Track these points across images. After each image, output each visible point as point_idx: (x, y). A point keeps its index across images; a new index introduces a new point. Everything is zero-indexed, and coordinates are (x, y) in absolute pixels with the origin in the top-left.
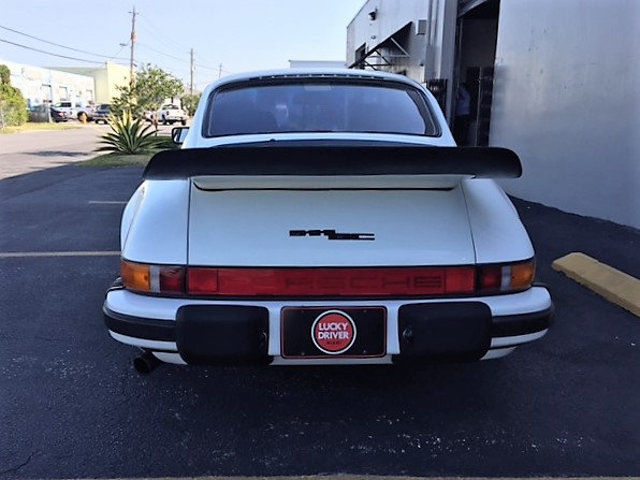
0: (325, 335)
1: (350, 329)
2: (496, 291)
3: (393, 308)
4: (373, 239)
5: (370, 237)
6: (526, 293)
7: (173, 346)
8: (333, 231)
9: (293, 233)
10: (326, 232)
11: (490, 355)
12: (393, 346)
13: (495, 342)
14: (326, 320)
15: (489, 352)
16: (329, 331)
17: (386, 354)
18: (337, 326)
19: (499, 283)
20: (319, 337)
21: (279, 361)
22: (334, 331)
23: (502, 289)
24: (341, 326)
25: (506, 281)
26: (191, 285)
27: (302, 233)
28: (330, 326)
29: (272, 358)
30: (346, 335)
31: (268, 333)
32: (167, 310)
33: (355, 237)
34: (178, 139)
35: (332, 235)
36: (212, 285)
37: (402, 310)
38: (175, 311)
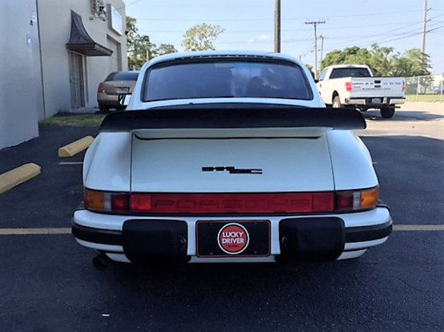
0: (227, 241)
1: (244, 236)
2: (350, 210)
3: (275, 222)
4: (261, 173)
5: (259, 172)
6: (370, 212)
7: (120, 248)
8: (233, 168)
9: (204, 169)
10: (228, 169)
11: (344, 256)
12: (275, 248)
13: (348, 246)
14: (228, 230)
15: (343, 253)
16: (230, 238)
17: (270, 255)
18: (236, 235)
19: (351, 204)
20: (223, 242)
21: (194, 260)
22: (233, 238)
23: (355, 208)
24: (239, 234)
25: (356, 203)
26: (133, 206)
27: (211, 169)
28: (230, 234)
29: (190, 257)
30: (242, 241)
31: (187, 240)
32: (116, 223)
33: (248, 171)
34: (123, 102)
35: (232, 170)
36: (147, 206)
37: (281, 223)
38: (122, 224)
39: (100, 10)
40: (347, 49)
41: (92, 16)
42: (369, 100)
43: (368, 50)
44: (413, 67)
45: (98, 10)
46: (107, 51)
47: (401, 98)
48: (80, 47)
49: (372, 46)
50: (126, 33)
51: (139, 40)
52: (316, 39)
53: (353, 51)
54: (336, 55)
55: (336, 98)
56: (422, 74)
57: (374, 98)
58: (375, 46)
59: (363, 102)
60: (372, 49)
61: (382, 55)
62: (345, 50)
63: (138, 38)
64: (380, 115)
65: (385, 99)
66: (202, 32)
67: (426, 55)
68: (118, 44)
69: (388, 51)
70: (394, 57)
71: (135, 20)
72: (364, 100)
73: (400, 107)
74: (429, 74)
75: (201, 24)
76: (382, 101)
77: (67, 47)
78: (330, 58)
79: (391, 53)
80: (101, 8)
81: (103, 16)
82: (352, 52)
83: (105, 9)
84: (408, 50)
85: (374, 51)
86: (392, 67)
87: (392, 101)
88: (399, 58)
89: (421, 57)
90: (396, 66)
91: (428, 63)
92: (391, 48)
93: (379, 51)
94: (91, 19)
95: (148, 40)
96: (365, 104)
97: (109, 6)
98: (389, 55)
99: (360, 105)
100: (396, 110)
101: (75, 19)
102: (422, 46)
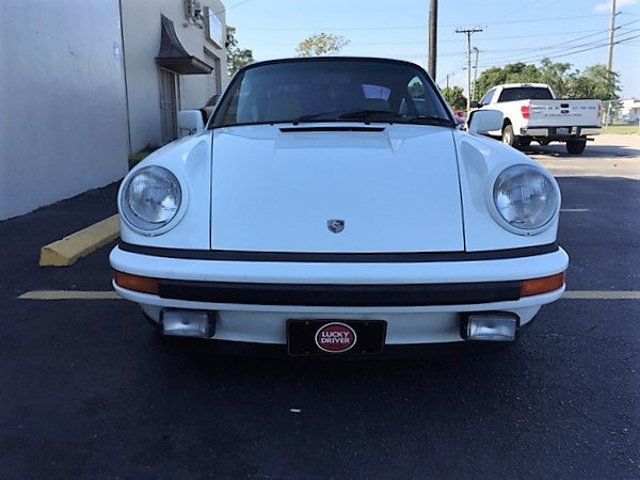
39: (196, 15)
40: (510, 66)
41: (185, 22)
42: (552, 129)
43: (537, 67)
44: (596, 89)
45: (193, 14)
46: (206, 68)
47: (595, 127)
48: (173, 62)
49: (543, 61)
50: (227, 45)
51: (239, 56)
52: (470, 52)
53: (518, 69)
54: (494, 74)
55: (508, 127)
56: (608, 98)
57: (559, 127)
58: (546, 61)
59: (545, 132)
60: (541, 65)
61: (556, 73)
62: (506, 67)
63: (238, 53)
64: (566, 151)
65: (574, 129)
66: (321, 45)
67: (613, 73)
68: (217, 60)
69: (563, 68)
70: (571, 76)
71: (234, 29)
72: (547, 130)
73: (593, 140)
74: (618, 98)
75: (319, 33)
76: (570, 131)
77: (157, 63)
78: (487, 77)
79: (567, 71)
80: (197, 12)
81: (200, 22)
82: (515, 69)
83: (202, 13)
84: (590, 66)
85: (546, 68)
86: (568, 89)
87: (583, 132)
88: (577, 77)
89: (607, 76)
90: (573, 88)
91: (617, 84)
92: (568, 65)
93: (552, 68)
94: (185, 26)
95: (250, 56)
96: (547, 135)
97: (206, 9)
98: (564, 74)
99: (540, 137)
100: (588, 143)
101: (166, 25)
102: (608, 61)
